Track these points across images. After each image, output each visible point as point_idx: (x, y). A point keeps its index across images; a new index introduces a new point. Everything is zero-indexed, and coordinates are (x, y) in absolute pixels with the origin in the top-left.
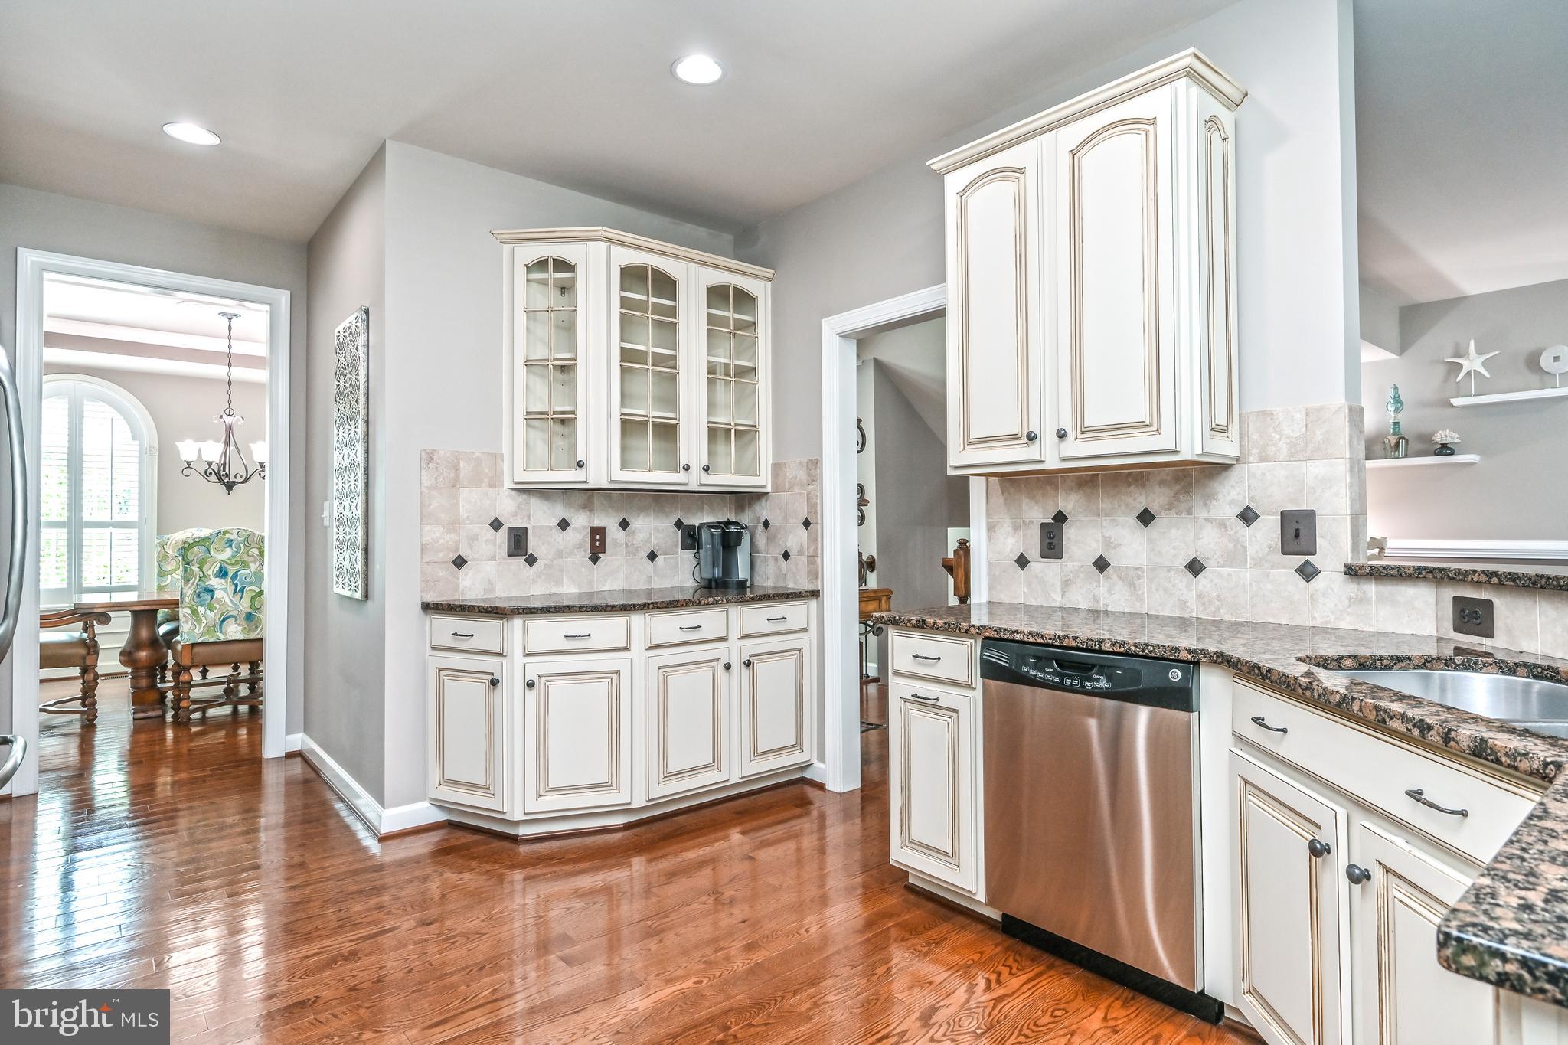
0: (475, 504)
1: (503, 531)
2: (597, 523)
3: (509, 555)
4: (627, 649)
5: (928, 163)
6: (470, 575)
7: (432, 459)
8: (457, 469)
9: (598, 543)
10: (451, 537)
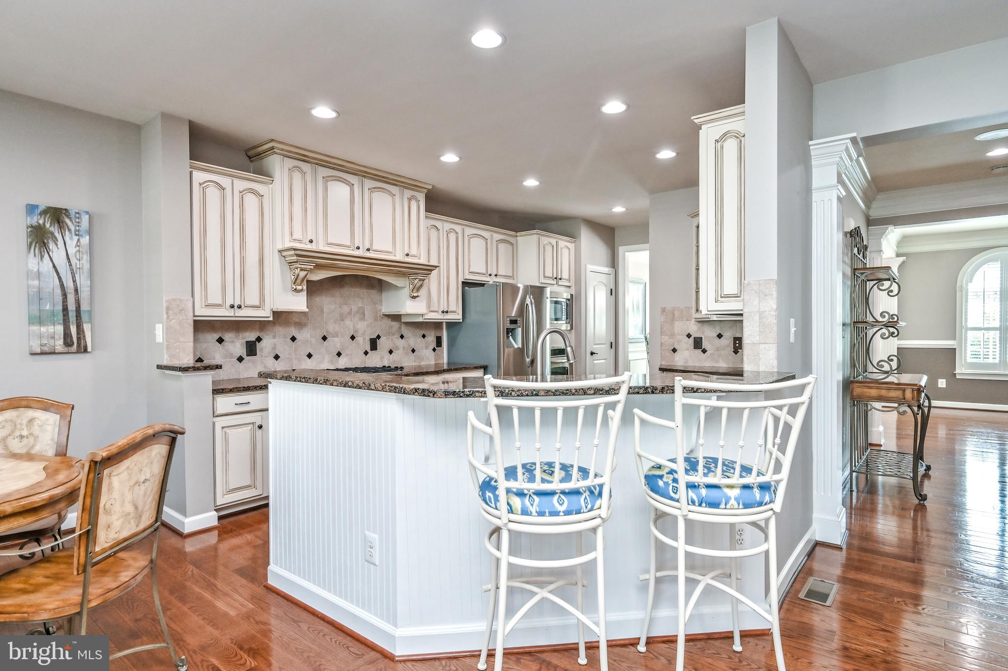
0: (680, 327)
1: (692, 339)
2: (738, 335)
3: (694, 348)
6: (678, 355)
7: (664, 310)
8: (674, 314)
9: (737, 345)
10: (671, 340)
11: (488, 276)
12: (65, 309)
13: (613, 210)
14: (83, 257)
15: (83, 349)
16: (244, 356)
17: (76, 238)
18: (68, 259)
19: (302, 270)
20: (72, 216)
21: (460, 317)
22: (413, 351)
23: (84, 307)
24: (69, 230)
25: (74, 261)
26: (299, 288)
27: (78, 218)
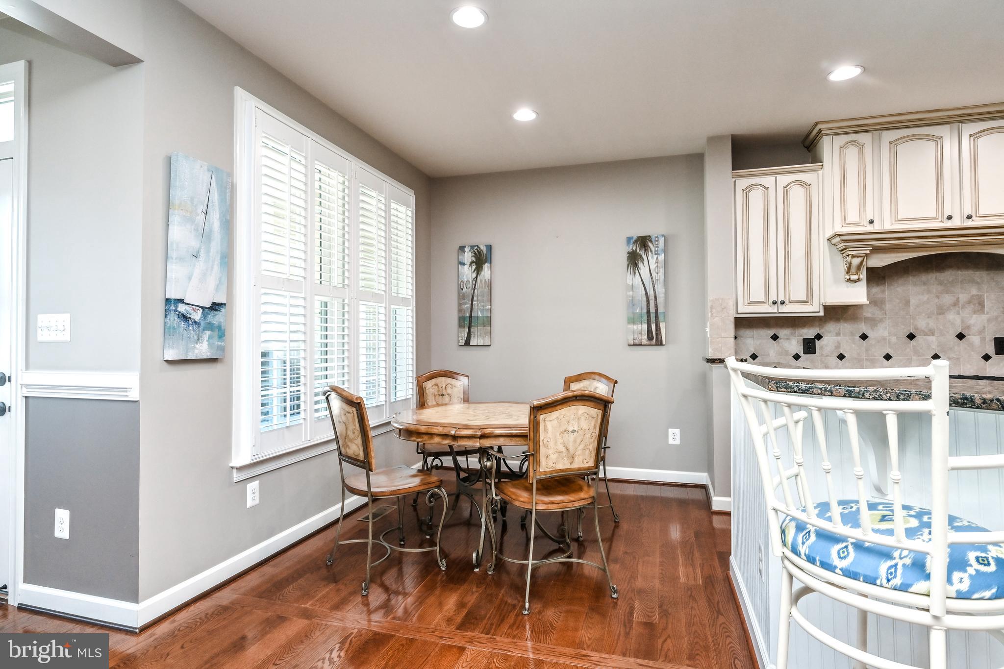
12: (648, 312)
14: (660, 271)
15: (660, 343)
16: (801, 354)
17: (655, 257)
18: (651, 273)
19: (853, 256)
20: (653, 240)
23: (661, 310)
24: (651, 251)
25: (654, 274)
26: (855, 277)
27: (657, 241)
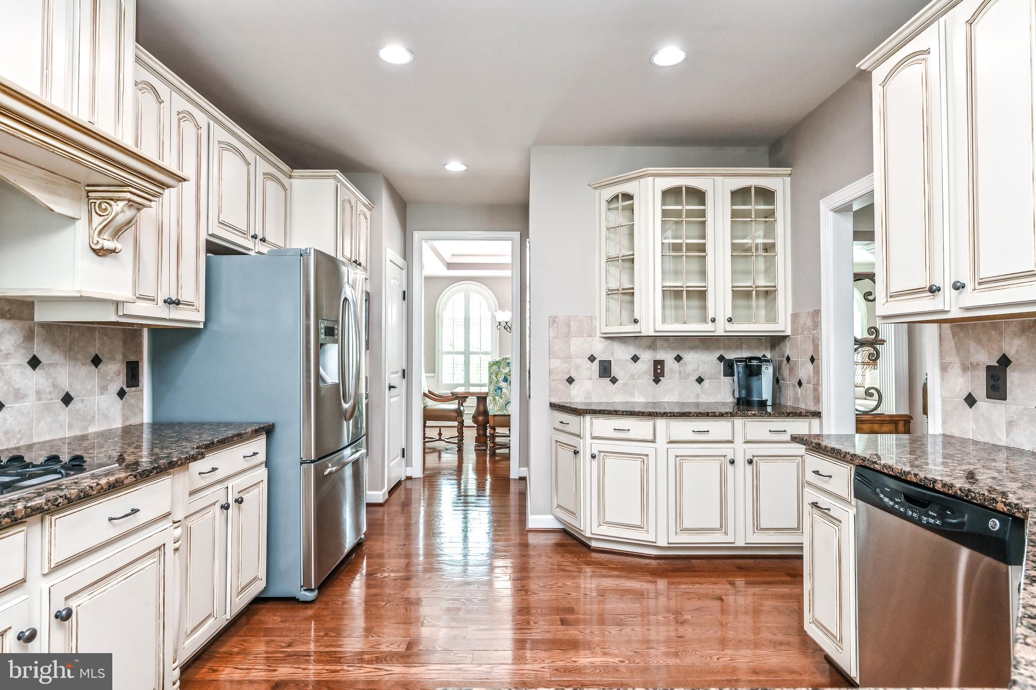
0: (580, 346)
1: (596, 363)
2: (659, 357)
3: (600, 377)
4: (654, 441)
5: (857, 66)
6: (576, 388)
7: (555, 321)
8: (569, 326)
9: (659, 371)
10: (565, 365)
11: (250, 238)
13: (448, 167)
21: (200, 317)
22: (67, 399)
